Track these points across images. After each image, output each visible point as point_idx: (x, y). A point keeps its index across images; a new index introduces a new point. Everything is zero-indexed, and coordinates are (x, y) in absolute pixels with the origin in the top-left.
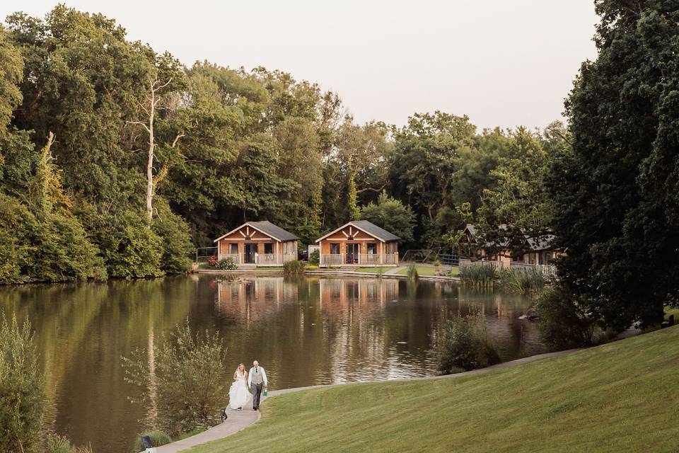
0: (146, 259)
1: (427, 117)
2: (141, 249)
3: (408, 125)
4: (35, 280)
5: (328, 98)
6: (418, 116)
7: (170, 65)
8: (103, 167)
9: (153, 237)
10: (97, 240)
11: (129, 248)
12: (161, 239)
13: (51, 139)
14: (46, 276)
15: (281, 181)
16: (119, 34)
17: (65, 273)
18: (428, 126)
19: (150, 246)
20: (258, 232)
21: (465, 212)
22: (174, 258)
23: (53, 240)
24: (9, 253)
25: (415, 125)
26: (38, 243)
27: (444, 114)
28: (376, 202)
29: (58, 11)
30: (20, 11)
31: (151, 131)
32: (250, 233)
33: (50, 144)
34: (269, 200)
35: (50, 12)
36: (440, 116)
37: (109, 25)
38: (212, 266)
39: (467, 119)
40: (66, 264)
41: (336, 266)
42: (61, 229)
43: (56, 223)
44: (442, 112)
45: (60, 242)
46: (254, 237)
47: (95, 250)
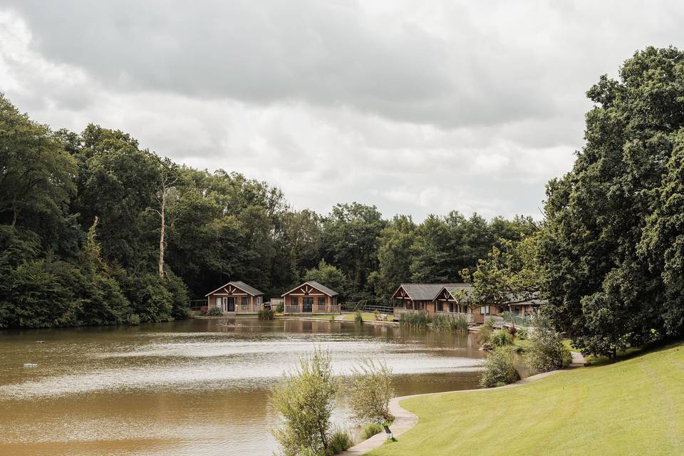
0: (162, 309)
1: (346, 206)
2: (159, 302)
3: (332, 212)
4: (86, 324)
5: (273, 192)
6: (340, 206)
7: (170, 167)
8: (129, 242)
9: (166, 293)
10: (128, 295)
11: (149, 301)
12: (171, 294)
13: (96, 221)
14: (94, 321)
15: (246, 253)
16: (135, 144)
17: (108, 319)
18: (347, 213)
19: (165, 301)
20: (237, 289)
21: (465, 275)
22: (179, 308)
23: (99, 294)
24: (69, 305)
25: (338, 213)
26: (88, 297)
27: (359, 205)
28: (317, 268)
29: (91, 129)
30: (63, 128)
31: (163, 216)
32: (232, 290)
33: (95, 225)
34: (238, 266)
35: (84, 131)
36: (356, 206)
37: (126, 138)
38: (205, 314)
39: (375, 208)
40: (108, 312)
41: (296, 314)
42: (105, 287)
43: (101, 282)
44: (357, 203)
45: (104, 297)
46: (235, 292)
47: (127, 303)
